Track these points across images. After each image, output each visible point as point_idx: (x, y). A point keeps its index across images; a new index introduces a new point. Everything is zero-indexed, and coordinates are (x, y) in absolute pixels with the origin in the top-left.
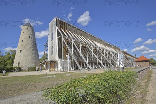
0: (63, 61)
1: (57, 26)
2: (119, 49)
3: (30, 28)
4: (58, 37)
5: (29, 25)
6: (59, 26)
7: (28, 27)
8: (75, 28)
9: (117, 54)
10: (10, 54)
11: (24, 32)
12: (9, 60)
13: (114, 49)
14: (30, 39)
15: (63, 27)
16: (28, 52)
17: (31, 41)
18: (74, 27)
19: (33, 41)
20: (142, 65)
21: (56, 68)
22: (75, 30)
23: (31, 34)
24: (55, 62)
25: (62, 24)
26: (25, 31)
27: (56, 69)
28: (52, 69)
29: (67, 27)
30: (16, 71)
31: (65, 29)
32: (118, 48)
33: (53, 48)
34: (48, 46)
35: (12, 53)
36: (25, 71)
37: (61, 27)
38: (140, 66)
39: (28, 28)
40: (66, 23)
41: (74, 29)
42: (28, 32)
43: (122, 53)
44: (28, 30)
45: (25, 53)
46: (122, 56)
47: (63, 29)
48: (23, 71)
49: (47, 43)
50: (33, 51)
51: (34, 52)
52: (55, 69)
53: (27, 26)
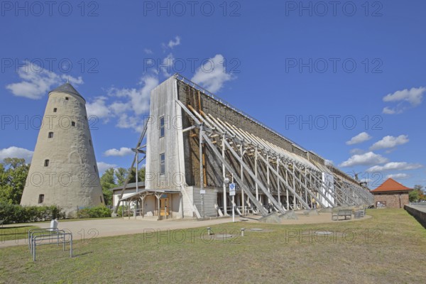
0: (203, 192)
1: (179, 99)
2: (322, 162)
3: (73, 99)
4: (183, 129)
5: (71, 91)
6: (185, 100)
7: (67, 95)
8: (223, 105)
9: (321, 174)
10: (5, 171)
11: (55, 110)
12: (4, 187)
13: (311, 161)
14: (75, 130)
15: (195, 103)
16: (70, 165)
17: (77, 136)
18: (219, 103)
19: (84, 135)
20: (389, 202)
21: (177, 211)
22: (223, 111)
23: (77, 115)
24: (172, 194)
25: (192, 94)
26: (60, 106)
27: (177, 215)
28: (164, 213)
29: (204, 102)
30: (44, 219)
31: (198, 107)
32: (320, 159)
33: (167, 159)
34: (143, 152)
35: (13, 168)
36: (70, 218)
37: (188, 103)
38: (385, 204)
39: (67, 98)
40: (201, 93)
41: (219, 109)
42: (69, 110)
43: (329, 171)
44: (68, 104)
45: (60, 168)
46: (331, 178)
47: (193, 107)
48: (64, 218)
49: (140, 144)
50: (83, 162)
51: (86, 165)
52: (174, 213)
53: (66, 92)
